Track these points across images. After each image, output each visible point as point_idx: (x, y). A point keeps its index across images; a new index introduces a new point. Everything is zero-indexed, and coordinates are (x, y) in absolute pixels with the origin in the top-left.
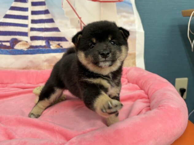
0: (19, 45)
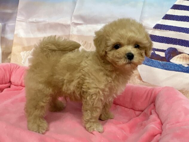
0: (178, 57)
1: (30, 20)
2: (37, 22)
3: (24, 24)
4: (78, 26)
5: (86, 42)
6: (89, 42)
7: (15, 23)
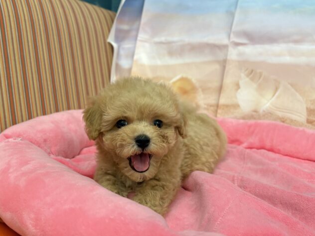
1: (157, 39)
2: (169, 43)
3: (147, 45)
4: (241, 48)
5: (252, 71)
6: (258, 71)
7: (135, 44)
